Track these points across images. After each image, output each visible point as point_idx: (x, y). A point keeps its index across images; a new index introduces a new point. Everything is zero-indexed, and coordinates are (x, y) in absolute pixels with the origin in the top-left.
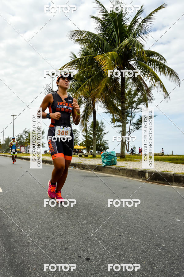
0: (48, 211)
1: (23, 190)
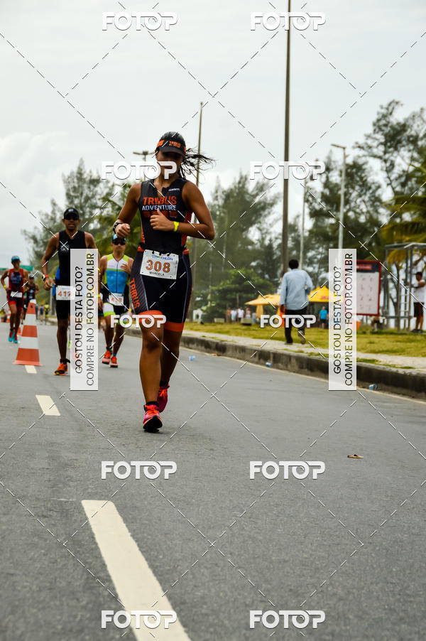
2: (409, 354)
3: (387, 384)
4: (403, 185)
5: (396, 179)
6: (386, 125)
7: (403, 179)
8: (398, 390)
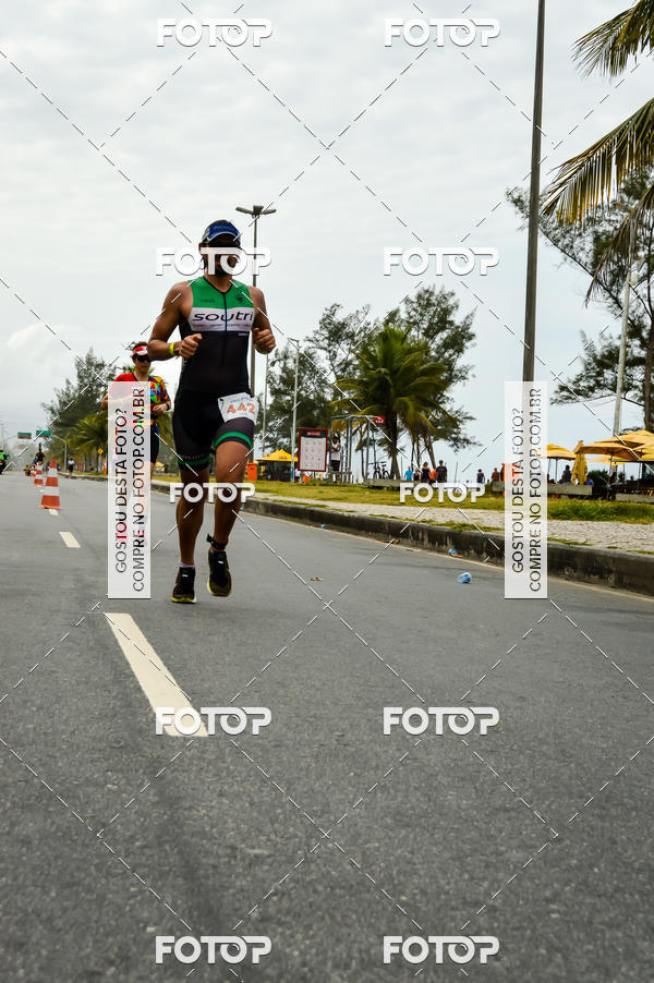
0: (548, 901)
1: (349, 736)
2: (351, 501)
3: (335, 524)
4: (343, 370)
5: (338, 365)
6: (330, 324)
7: (343, 366)
8: (344, 529)
